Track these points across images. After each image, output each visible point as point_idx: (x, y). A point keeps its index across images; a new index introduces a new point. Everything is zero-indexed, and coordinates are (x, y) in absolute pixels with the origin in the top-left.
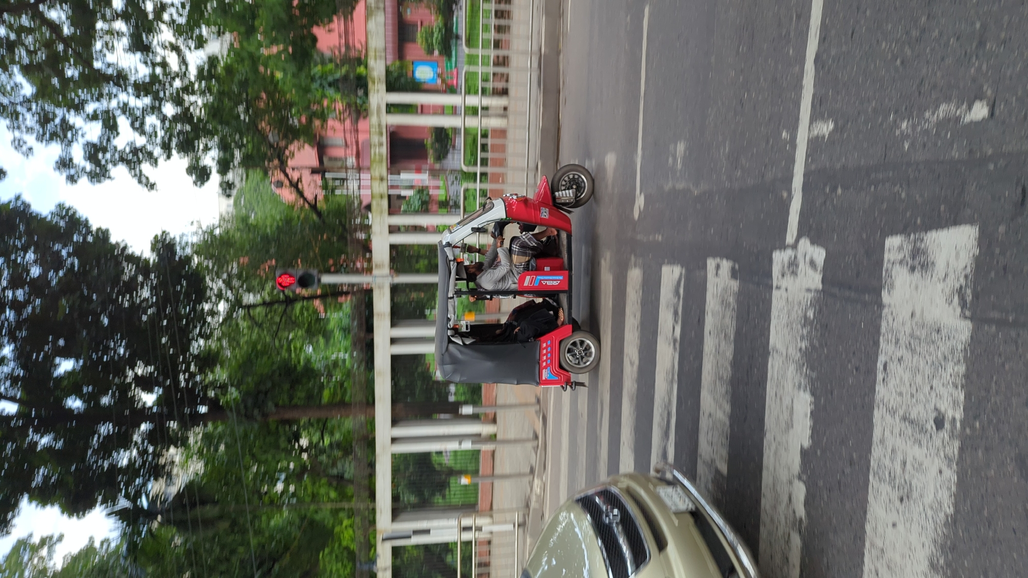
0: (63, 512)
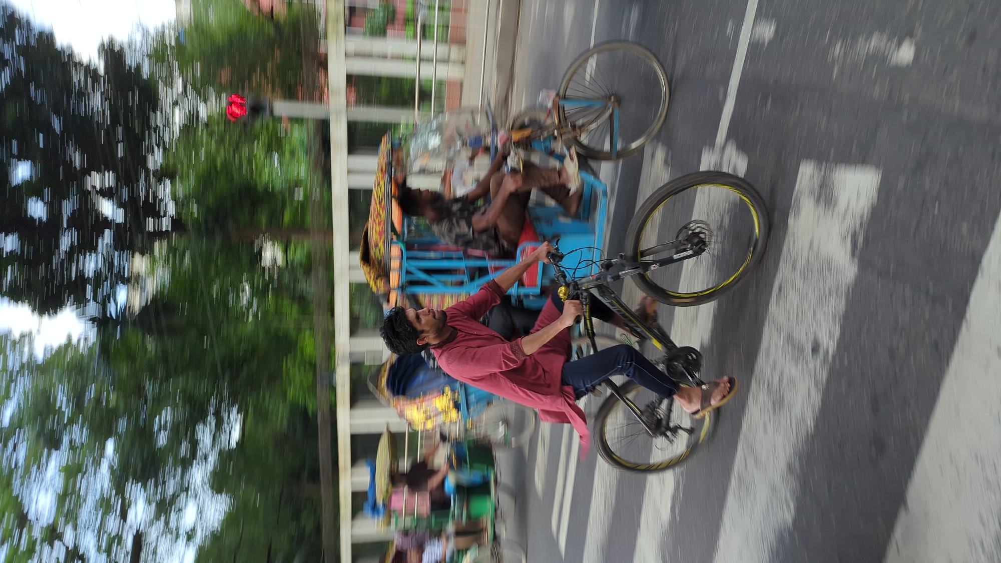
0: (33, 310)
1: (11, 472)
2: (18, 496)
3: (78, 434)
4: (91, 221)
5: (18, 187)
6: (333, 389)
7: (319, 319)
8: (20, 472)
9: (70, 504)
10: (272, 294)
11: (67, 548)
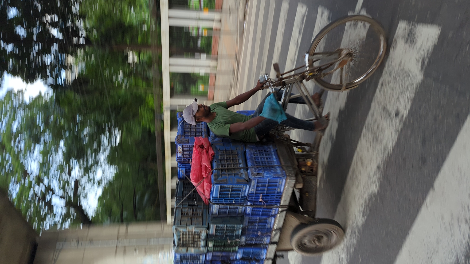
1: (19, 152)
2: (22, 163)
3: (47, 137)
4: (47, 38)
5: (12, 19)
6: (162, 121)
7: (155, 89)
8: (22, 153)
9: (45, 168)
10: (133, 77)
11: (45, 186)
